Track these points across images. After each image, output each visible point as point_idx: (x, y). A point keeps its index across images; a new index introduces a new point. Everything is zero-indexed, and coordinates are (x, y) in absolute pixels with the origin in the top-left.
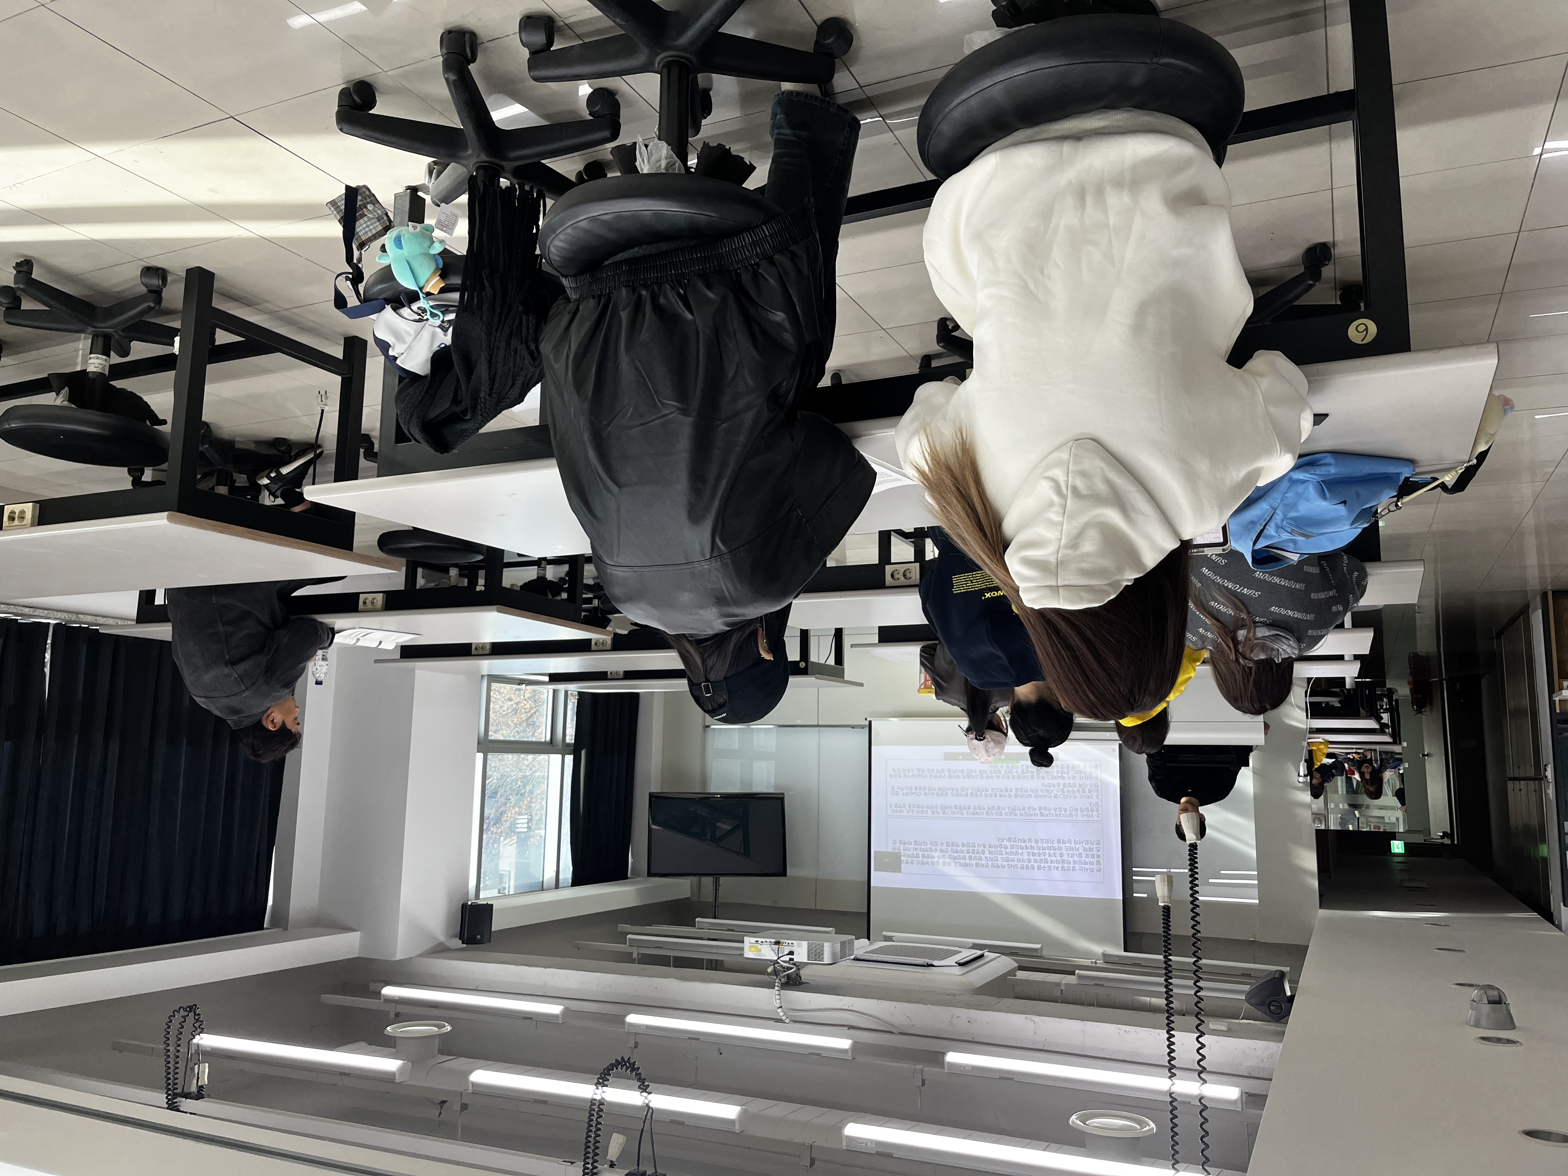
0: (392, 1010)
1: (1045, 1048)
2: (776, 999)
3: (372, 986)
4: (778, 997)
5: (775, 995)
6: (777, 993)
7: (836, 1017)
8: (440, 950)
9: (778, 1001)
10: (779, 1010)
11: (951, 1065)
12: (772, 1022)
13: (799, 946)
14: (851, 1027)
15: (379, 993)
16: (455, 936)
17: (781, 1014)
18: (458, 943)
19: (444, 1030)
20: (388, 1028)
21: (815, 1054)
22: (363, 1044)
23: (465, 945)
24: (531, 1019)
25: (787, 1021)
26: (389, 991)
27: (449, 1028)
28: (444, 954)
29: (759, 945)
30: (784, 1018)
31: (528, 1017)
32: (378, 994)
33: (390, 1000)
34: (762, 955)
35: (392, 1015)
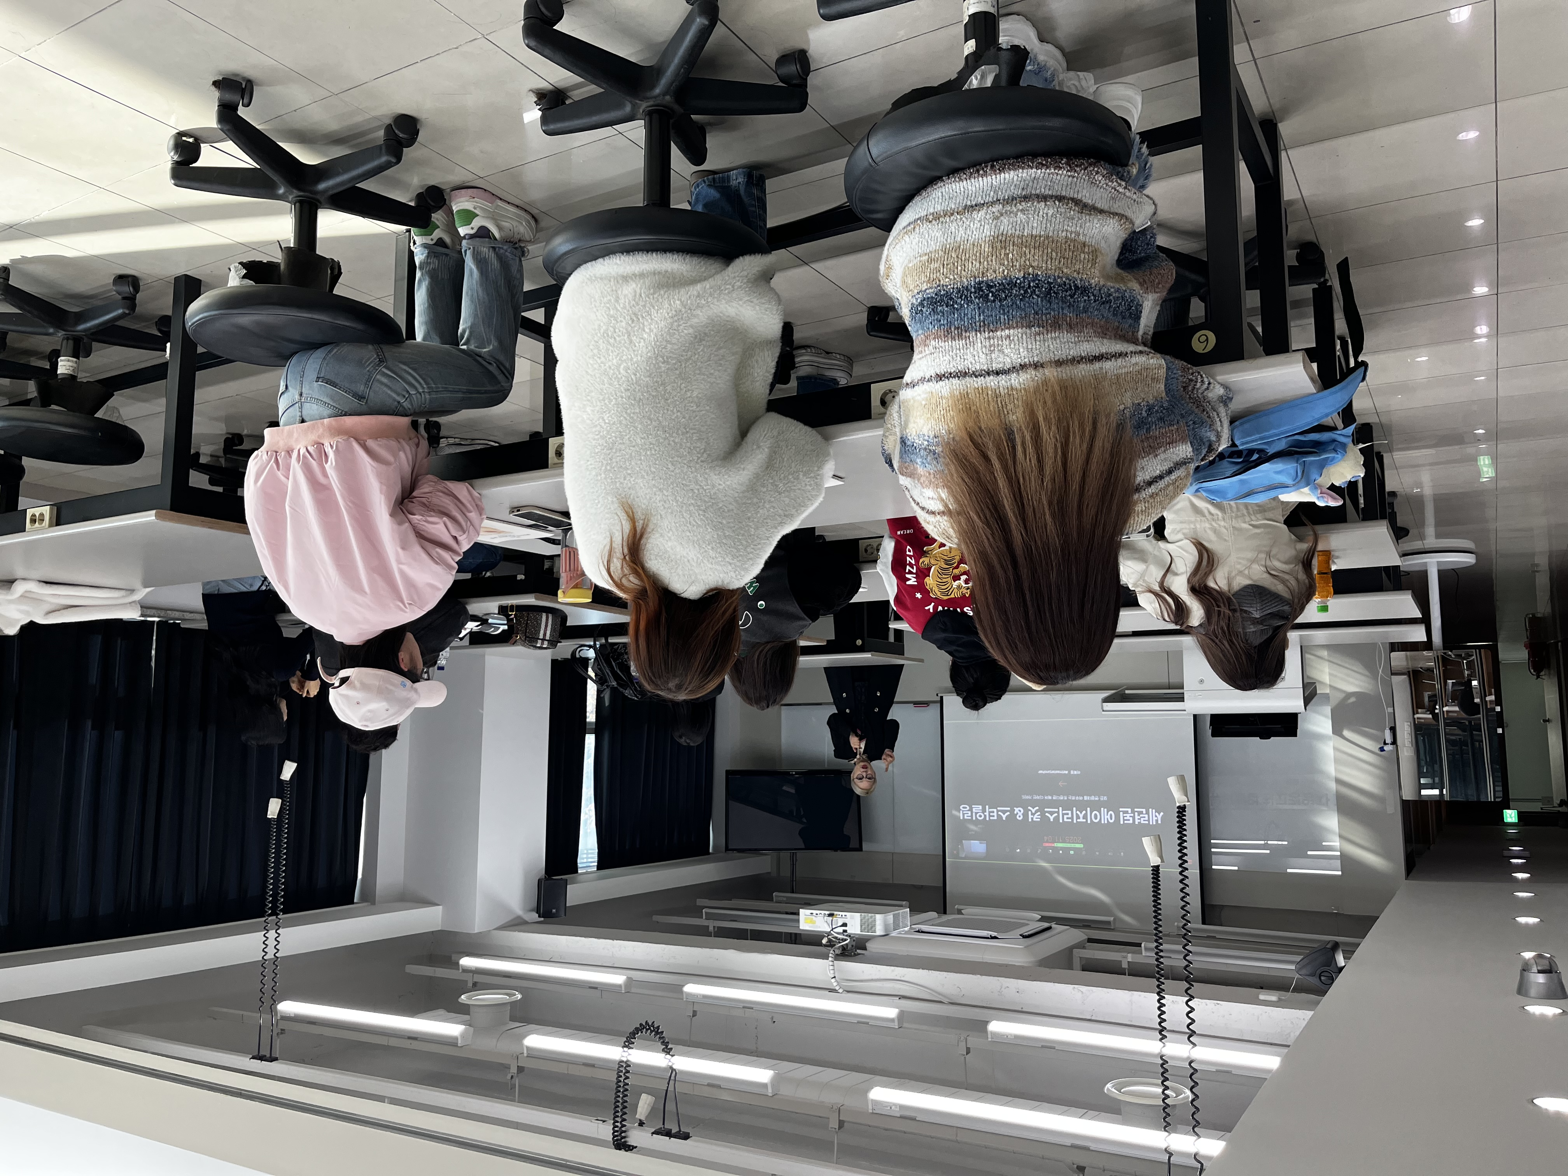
0: (470, 979)
1: (1093, 1018)
3: (454, 957)
4: (831, 968)
7: (888, 987)
8: (518, 924)
9: (832, 972)
10: (833, 980)
11: (994, 1034)
12: (827, 992)
14: (902, 997)
15: (458, 963)
16: (532, 910)
18: (535, 916)
19: (513, 999)
20: (463, 997)
21: (863, 1022)
22: (441, 1012)
23: (542, 919)
24: (596, 988)
25: (841, 991)
26: (467, 962)
27: (519, 996)
28: (522, 927)
30: (837, 988)
31: (593, 986)
32: (456, 965)
33: (467, 971)
35: (470, 985)
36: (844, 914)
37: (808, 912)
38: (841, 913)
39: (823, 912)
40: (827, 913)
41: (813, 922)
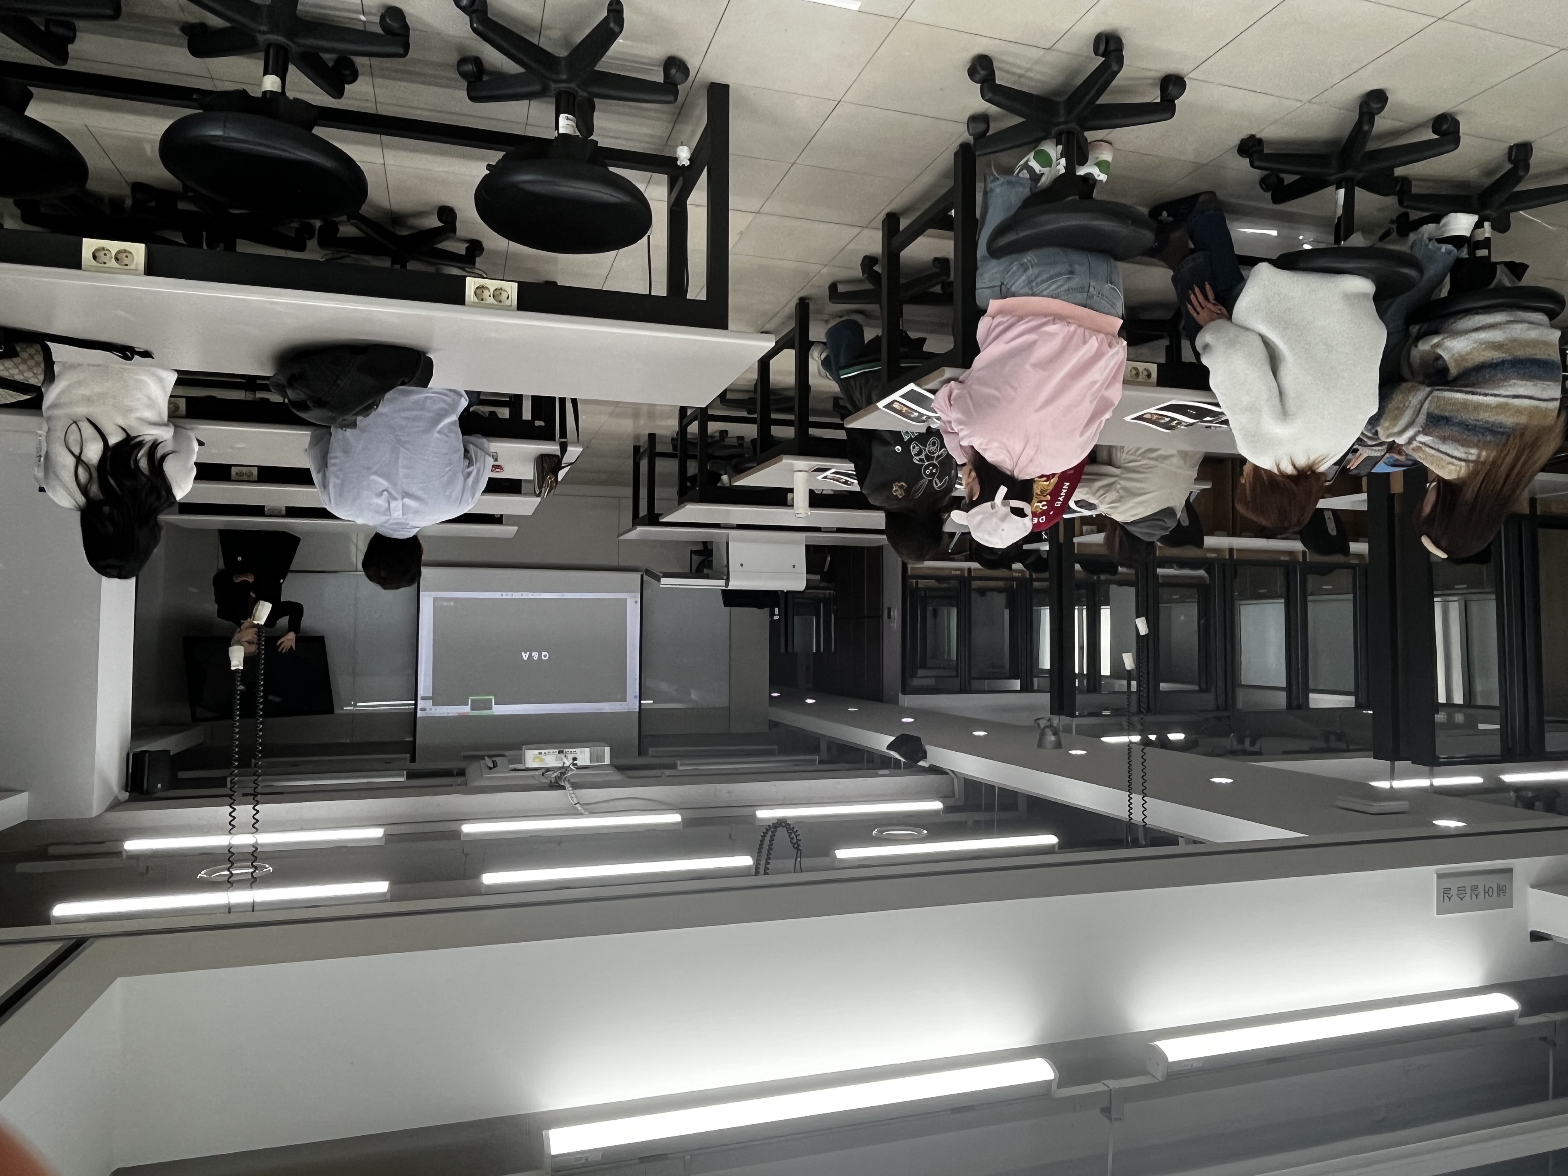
2: (572, 798)
5: (570, 794)
6: (571, 792)
9: (575, 799)
10: (578, 806)
13: (581, 752)
17: (580, 808)
29: (543, 757)
34: (547, 764)
36: (573, 750)
37: (536, 752)
38: (570, 750)
39: (551, 751)
40: (557, 750)
41: (542, 760)
